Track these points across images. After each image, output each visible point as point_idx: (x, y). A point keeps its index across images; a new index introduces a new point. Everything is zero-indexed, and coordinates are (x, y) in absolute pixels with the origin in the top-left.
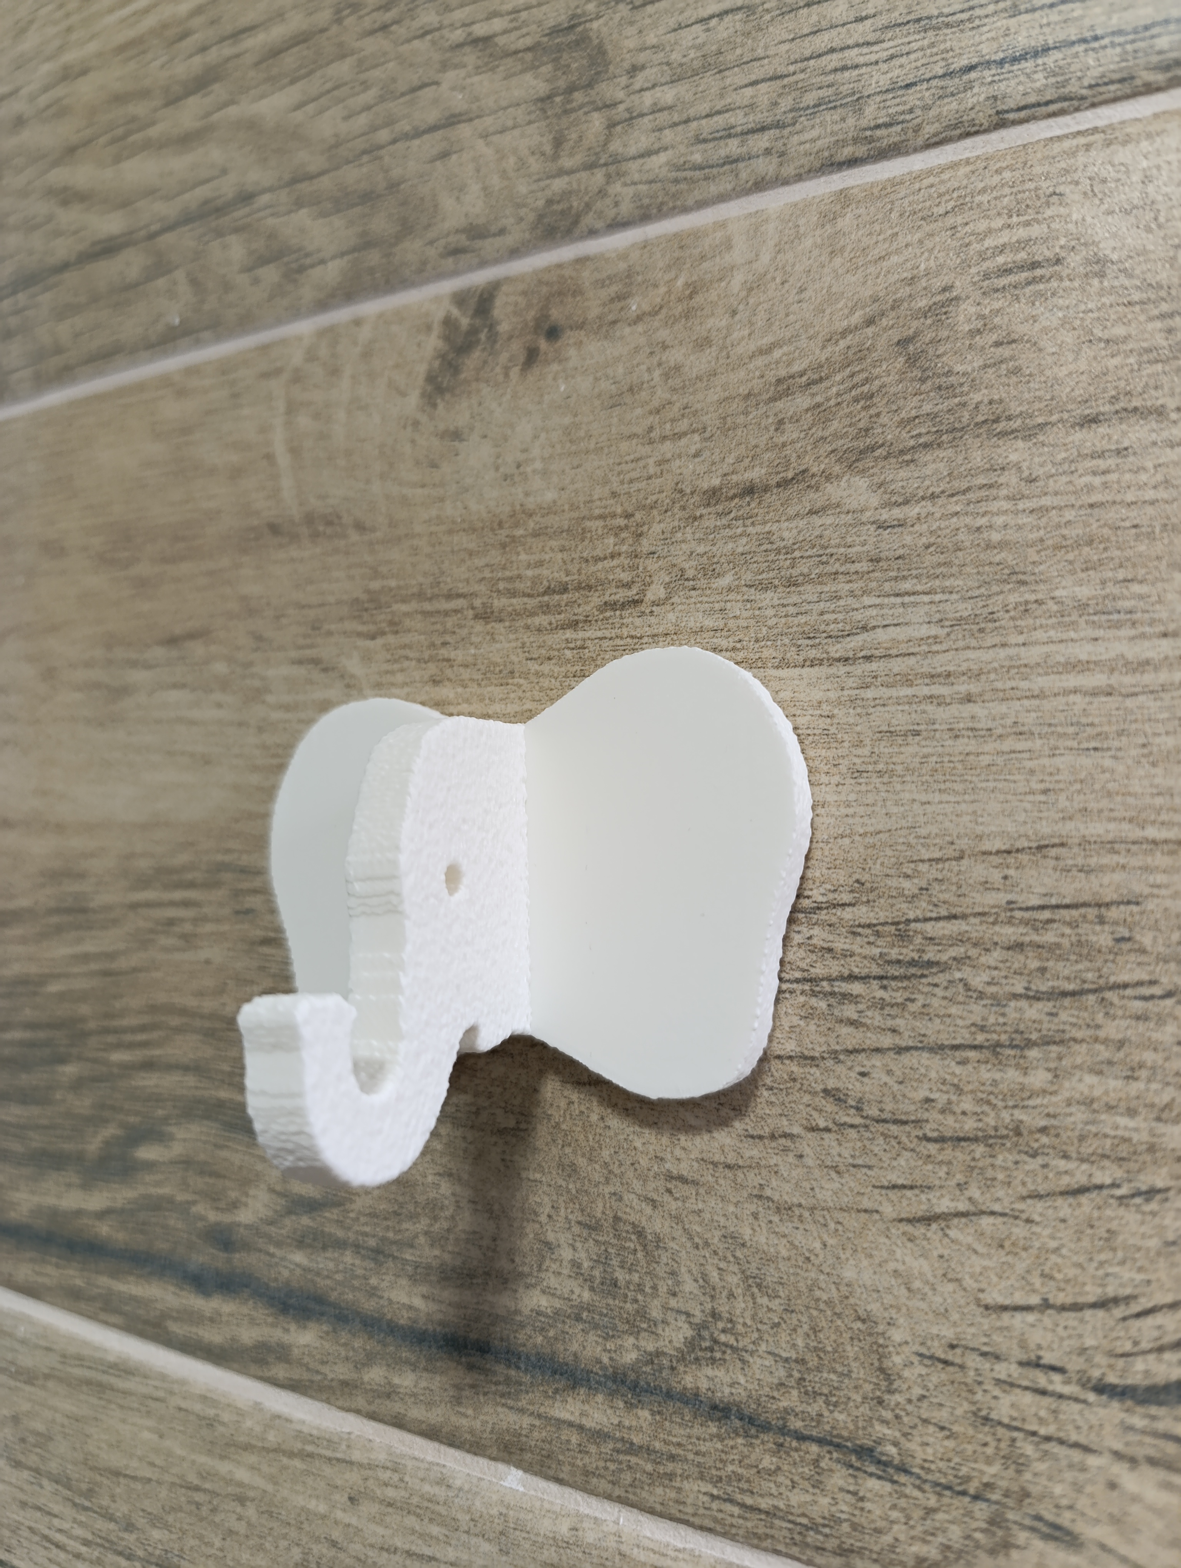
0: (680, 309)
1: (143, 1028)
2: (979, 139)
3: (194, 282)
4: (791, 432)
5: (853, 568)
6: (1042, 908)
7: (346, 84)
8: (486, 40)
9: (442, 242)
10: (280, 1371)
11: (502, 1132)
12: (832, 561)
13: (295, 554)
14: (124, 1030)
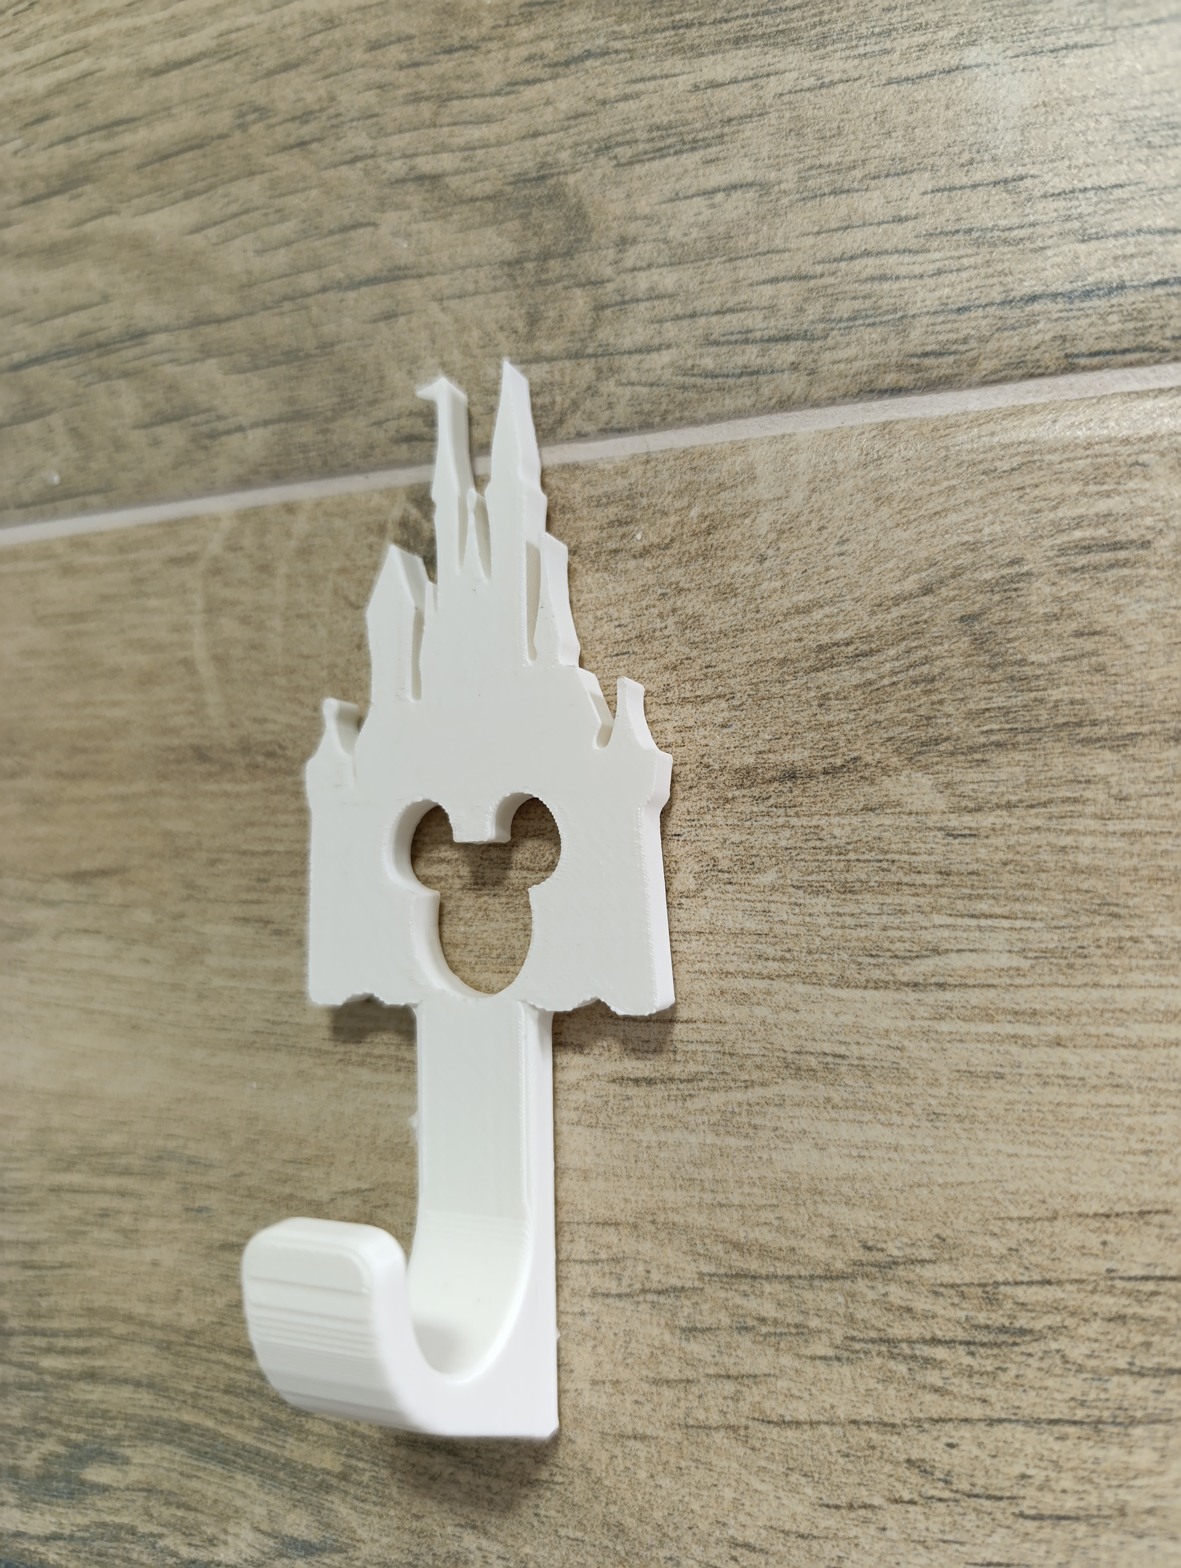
0: (695, 545)
1: (79, 1333)
2: (1045, 383)
3: (74, 432)
4: (837, 713)
5: (918, 879)
6: (1146, 1278)
7: (257, 209)
8: (434, 179)
9: (392, 425)
12: (894, 868)
13: (229, 787)
14: (55, 1334)
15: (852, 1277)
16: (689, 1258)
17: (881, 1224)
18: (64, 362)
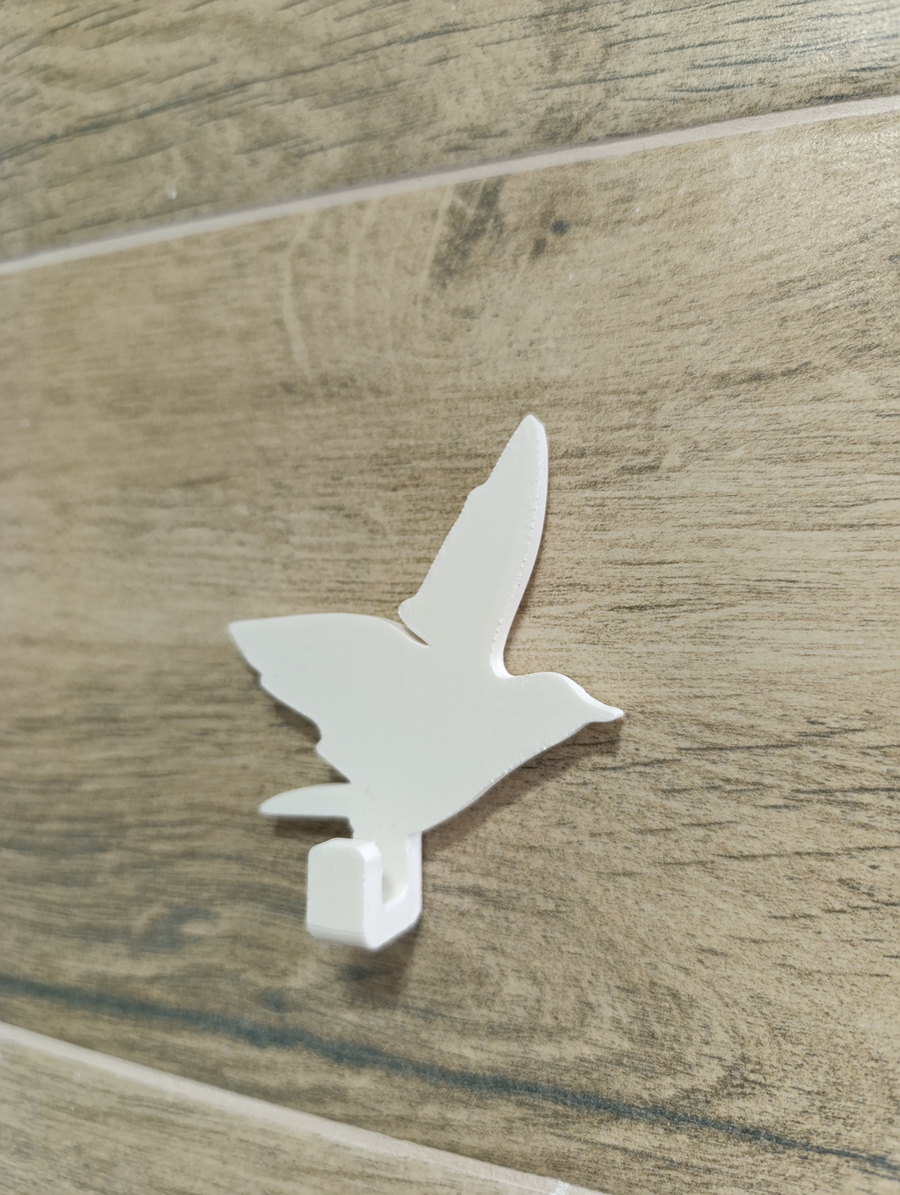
0: (682, 214)
1: (182, 823)
3: (189, 159)
4: (793, 330)
5: (855, 449)
9: (444, 139)
10: (338, 1109)
11: (541, 914)
12: (836, 442)
13: (310, 411)
14: (163, 825)
15: (798, 745)
16: (670, 738)
17: (822, 704)
18: (179, 109)
